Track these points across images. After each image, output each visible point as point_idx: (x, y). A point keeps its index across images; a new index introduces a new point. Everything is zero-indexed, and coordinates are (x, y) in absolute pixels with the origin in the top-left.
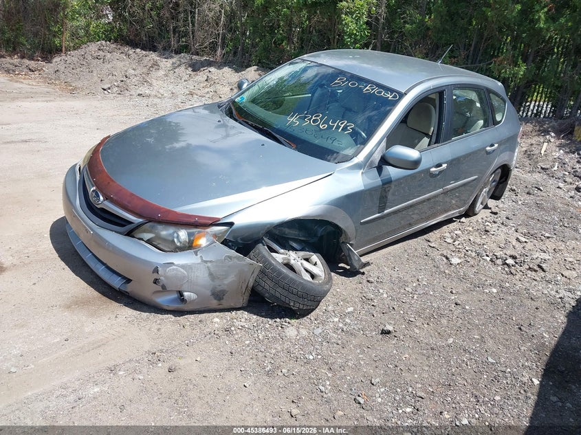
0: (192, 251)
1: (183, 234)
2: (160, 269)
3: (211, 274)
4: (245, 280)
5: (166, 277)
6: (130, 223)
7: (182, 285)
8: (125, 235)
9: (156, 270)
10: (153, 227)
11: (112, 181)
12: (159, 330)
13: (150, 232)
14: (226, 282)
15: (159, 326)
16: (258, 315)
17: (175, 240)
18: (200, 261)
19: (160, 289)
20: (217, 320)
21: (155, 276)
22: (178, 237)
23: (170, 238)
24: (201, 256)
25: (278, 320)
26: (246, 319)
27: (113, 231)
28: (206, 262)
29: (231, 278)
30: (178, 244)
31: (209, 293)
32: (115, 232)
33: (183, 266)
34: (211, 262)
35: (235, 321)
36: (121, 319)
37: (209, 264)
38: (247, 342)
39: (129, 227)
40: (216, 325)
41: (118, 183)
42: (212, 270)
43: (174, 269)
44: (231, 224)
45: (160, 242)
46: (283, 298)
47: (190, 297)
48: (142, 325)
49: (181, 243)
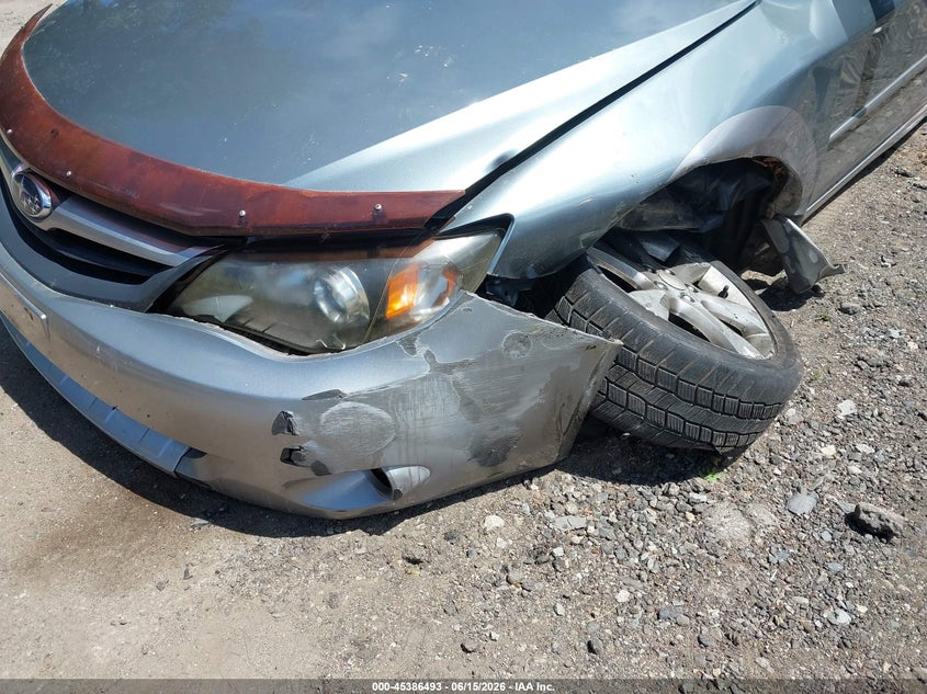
0: (394, 339)
1: (346, 284)
2: (296, 419)
3: (466, 403)
4: (570, 397)
5: (323, 441)
6: (159, 267)
7: (380, 453)
8: (151, 311)
9: (284, 424)
10: (236, 274)
11: (64, 123)
12: (332, 601)
13: (233, 289)
14: (514, 414)
15: (329, 586)
16: (603, 478)
17: (324, 306)
18: (426, 370)
19: (309, 473)
20: (494, 521)
21: (285, 441)
22: (329, 294)
23: (303, 299)
24: (429, 355)
25: (675, 489)
26: (580, 503)
27: (108, 302)
28: (448, 368)
29: (532, 399)
30: (336, 318)
31: (462, 454)
32: (117, 304)
33: (372, 398)
34: (462, 365)
35: (550, 514)
36: (204, 579)
37: (459, 375)
38: (623, 596)
39: (157, 282)
40: (502, 544)
41: (83, 127)
42: (469, 389)
43: (344, 413)
44: (502, 223)
45: (273, 319)
46: (692, 430)
47: (407, 479)
48: (275, 594)
49: (342, 311)
